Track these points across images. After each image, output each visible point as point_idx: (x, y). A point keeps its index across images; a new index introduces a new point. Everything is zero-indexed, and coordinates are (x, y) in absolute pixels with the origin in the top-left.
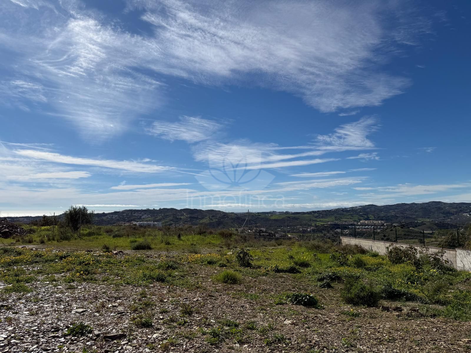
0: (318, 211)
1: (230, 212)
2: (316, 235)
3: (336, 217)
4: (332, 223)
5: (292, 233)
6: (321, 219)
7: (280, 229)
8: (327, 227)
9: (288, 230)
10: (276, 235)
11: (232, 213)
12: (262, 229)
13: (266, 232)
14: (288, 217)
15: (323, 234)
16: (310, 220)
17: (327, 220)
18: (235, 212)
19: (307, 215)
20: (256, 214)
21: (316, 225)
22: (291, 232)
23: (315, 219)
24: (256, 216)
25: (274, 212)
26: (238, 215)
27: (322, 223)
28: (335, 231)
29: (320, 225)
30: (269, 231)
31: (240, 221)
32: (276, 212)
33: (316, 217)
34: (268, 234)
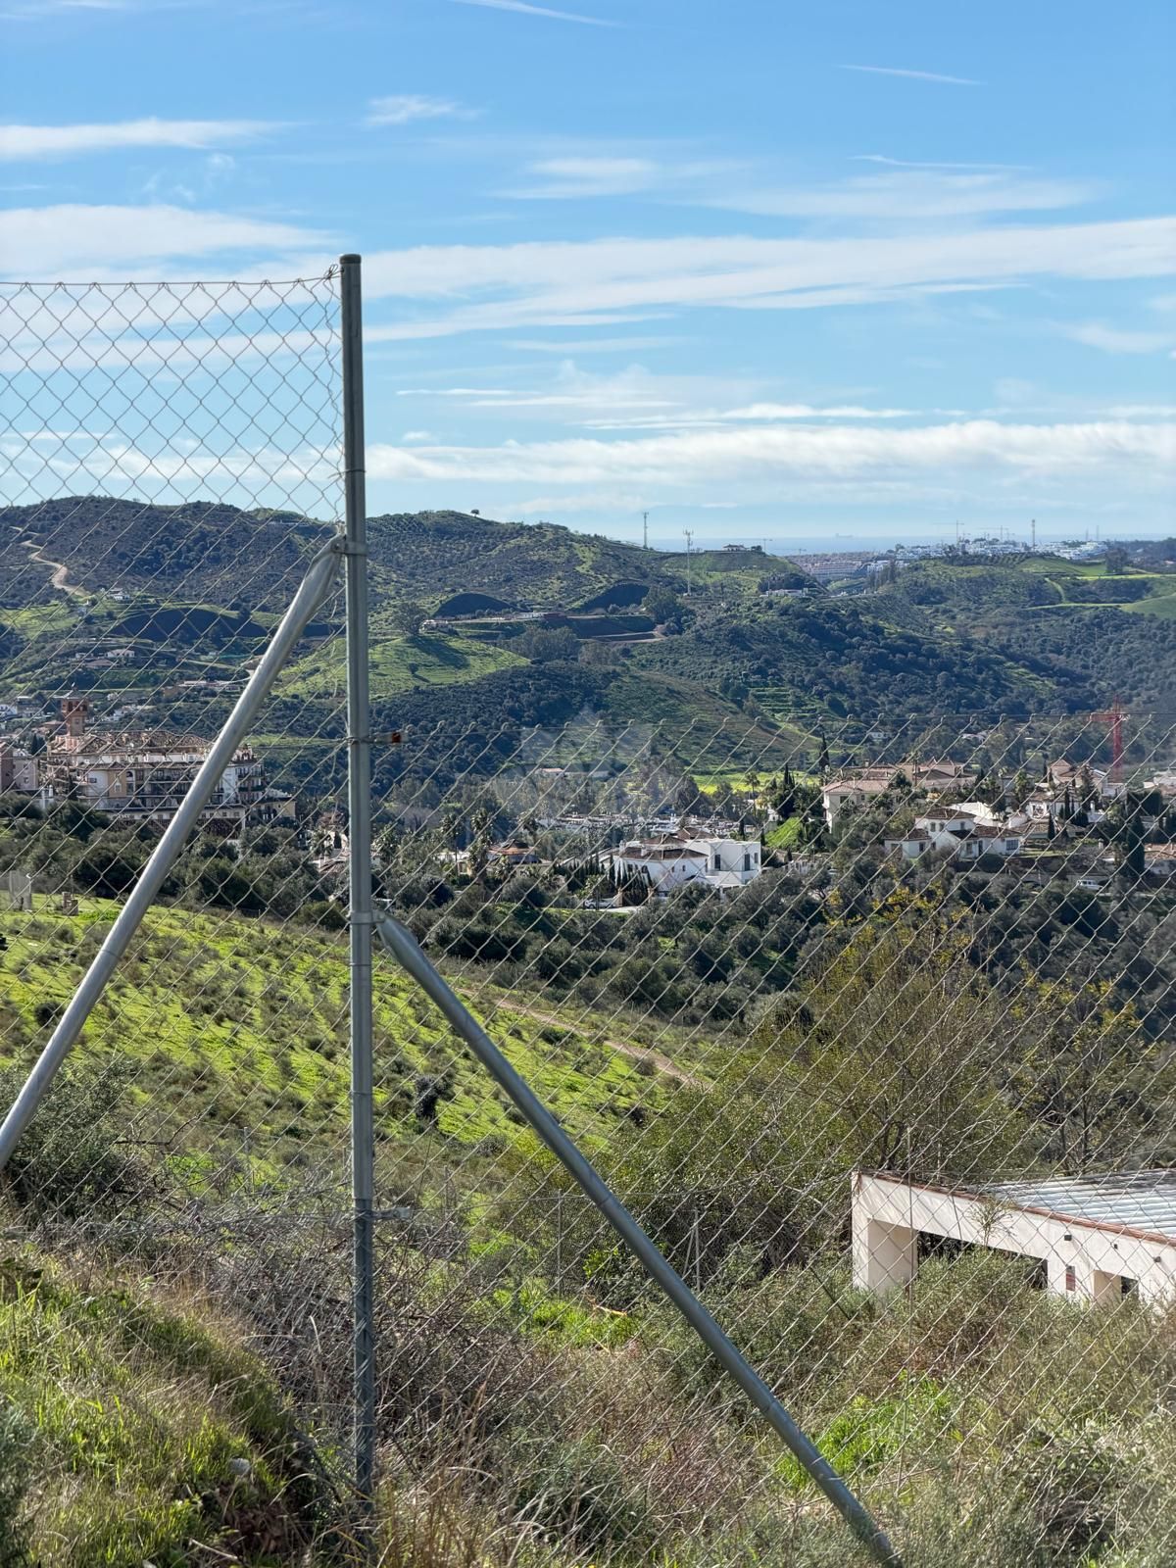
11: (736, 556)
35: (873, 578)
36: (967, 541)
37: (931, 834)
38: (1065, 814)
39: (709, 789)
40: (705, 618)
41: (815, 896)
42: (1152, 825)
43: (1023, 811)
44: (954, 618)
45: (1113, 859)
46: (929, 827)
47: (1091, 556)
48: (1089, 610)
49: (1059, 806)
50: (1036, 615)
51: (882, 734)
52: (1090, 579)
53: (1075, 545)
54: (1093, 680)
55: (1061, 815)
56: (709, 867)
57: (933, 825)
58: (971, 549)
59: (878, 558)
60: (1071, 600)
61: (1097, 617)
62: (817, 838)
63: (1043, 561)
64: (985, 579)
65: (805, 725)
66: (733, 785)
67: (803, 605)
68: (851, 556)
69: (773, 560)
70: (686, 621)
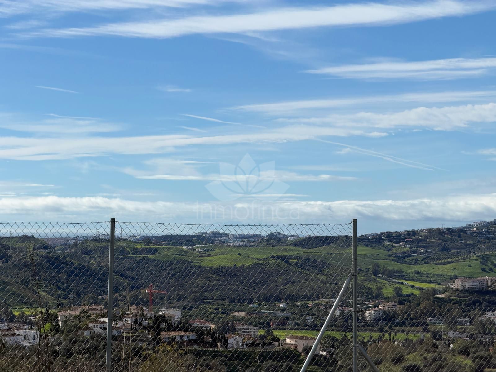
0: (413, 233)
1: (19, 232)
2: (401, 336)
3: (484, 260)
4: (468, 284)
5: (297, 327)
6: (423, 269)
7: (242, 314)
8: (449, 301)
9: (279, 314)
10: (230, 341)
11: (25, 238)
12: (164, 311)
13: (184, 326)
14: (278, 258)
15: (429, 335)
16: (375, 273)
17: (446, 270)
18: (40, 232)
19: (362, 250)
20: (138, 242)
21: (398, 292)
22: (291, 324)
23: (395, 266)
24: (135, 251)
25: (216, 235)
26: (52, 248)
27: (425, 286)
28: (483, 318)
29: (417, 292)
30: (197, 323)
31: (62, 276)
32: (226, 235)
33: (401, 258)
34: (192, 335)
35: (70, 246)
36: (99, 235)
37: (93, 328)
38: (136, 322)
39: (16, 314)
40: (15, 258)
41: (57, 348)
42: (163, 325)
43: (122, 321)
44: (95, 259)
45: (150, 337)
46: (93, 326)
47: (139, 240)
48: (139, 257)
49: (134, 320)
50: (122, 258)
51: (73, 296)
52: (139, 247)
53: (134, 236)
54: (140, 280)
55: (134, 322)
56: (22, 339)
57: (94, 326)
58: (101, 237)
59: (71, 240)
60: (133, 254)
61: (141, 260)
62: (56, 330)
63: (124, 241)
64: (106, 247)
65: (48, 293)
66: (25, 312)
67: (48, 255)
68: (62, 238)
69: (38, 240)
70: (9, 259)
